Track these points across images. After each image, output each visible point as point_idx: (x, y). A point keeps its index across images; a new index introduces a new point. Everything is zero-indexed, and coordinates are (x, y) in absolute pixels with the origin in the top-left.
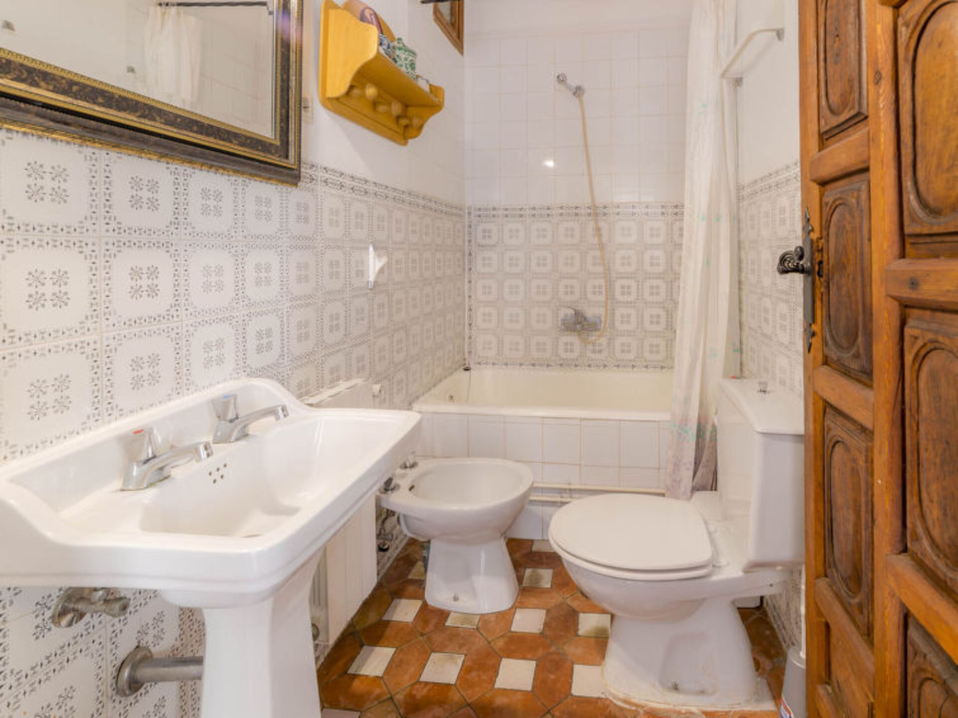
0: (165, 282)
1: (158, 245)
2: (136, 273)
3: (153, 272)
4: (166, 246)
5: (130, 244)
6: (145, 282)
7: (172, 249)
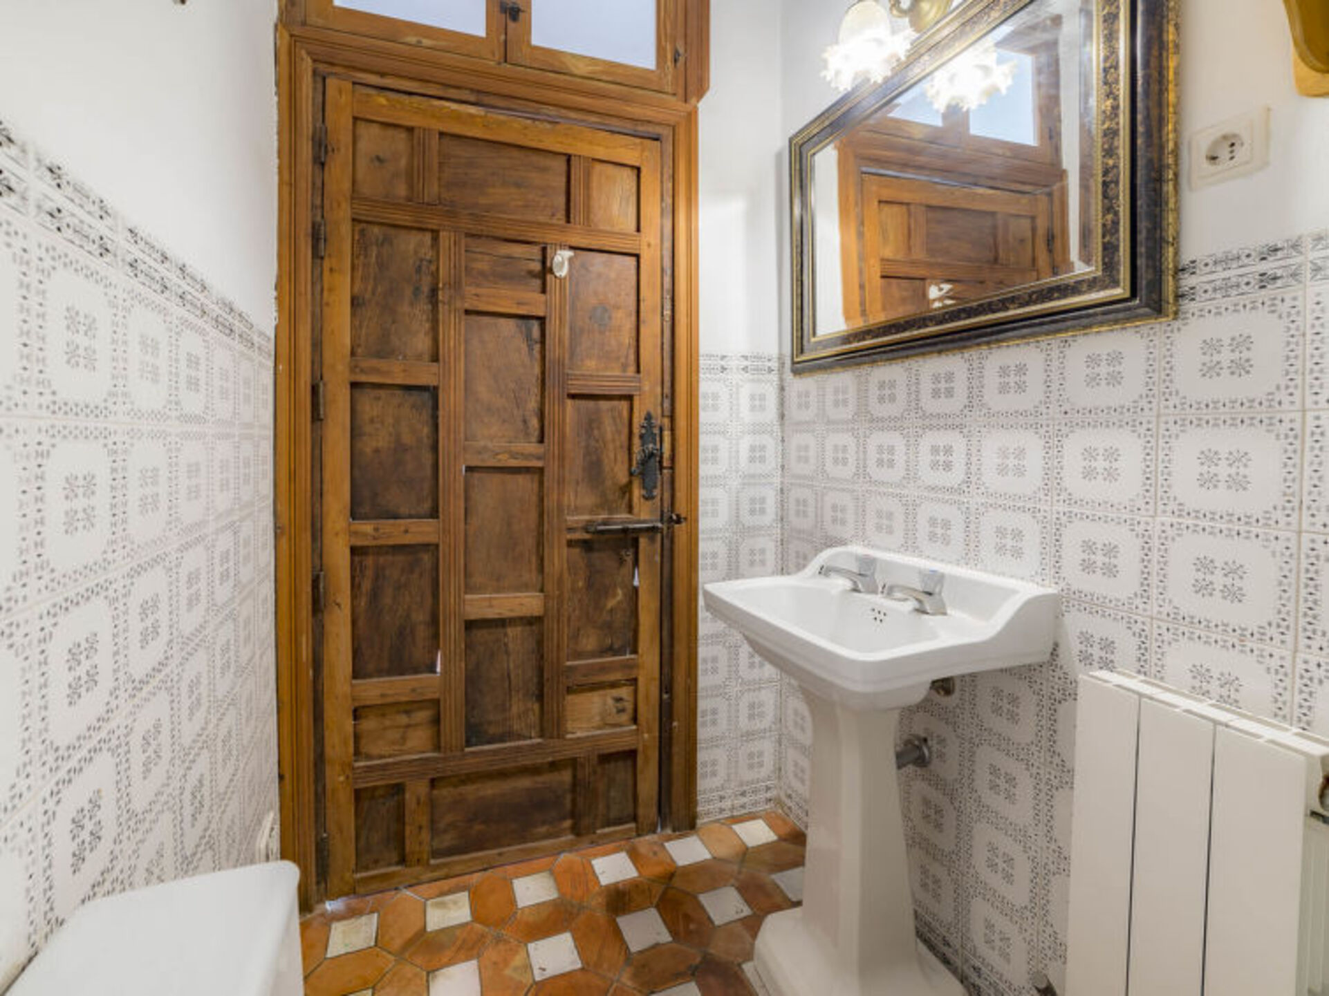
0: (958, 459)
1: (953, 427)
2: (935, 450)
3: (948, 450)
4: (960, 427)
5: (931, 427)
6: (941, 458)
7: (965, 431)
